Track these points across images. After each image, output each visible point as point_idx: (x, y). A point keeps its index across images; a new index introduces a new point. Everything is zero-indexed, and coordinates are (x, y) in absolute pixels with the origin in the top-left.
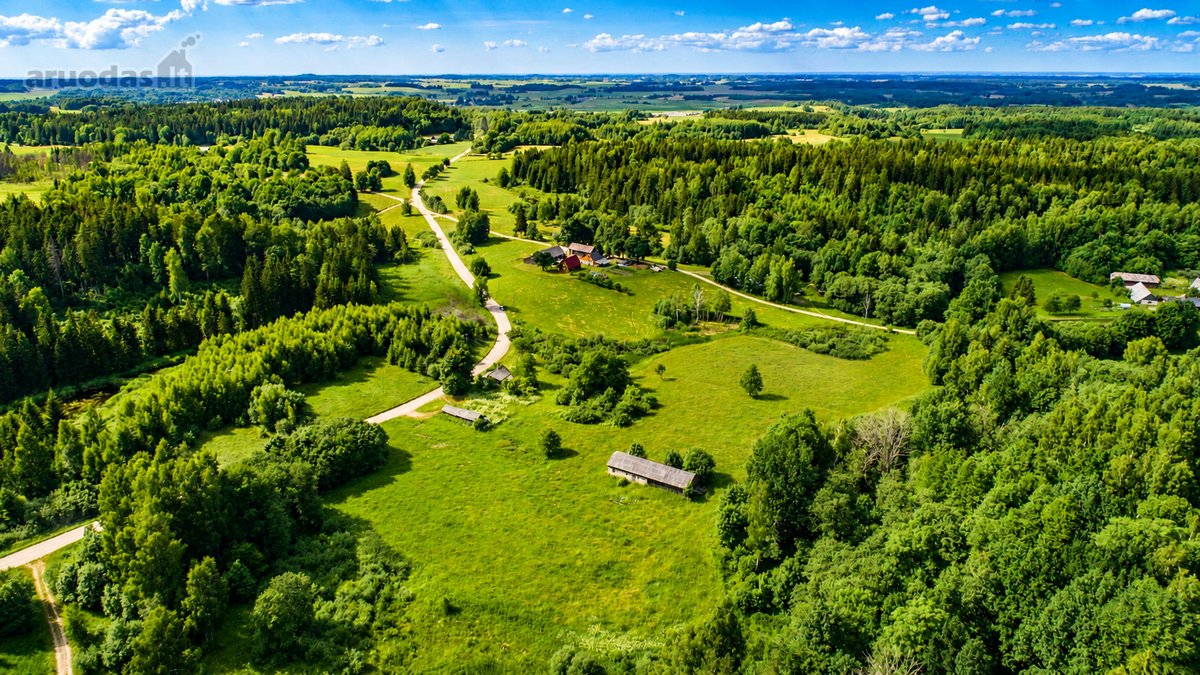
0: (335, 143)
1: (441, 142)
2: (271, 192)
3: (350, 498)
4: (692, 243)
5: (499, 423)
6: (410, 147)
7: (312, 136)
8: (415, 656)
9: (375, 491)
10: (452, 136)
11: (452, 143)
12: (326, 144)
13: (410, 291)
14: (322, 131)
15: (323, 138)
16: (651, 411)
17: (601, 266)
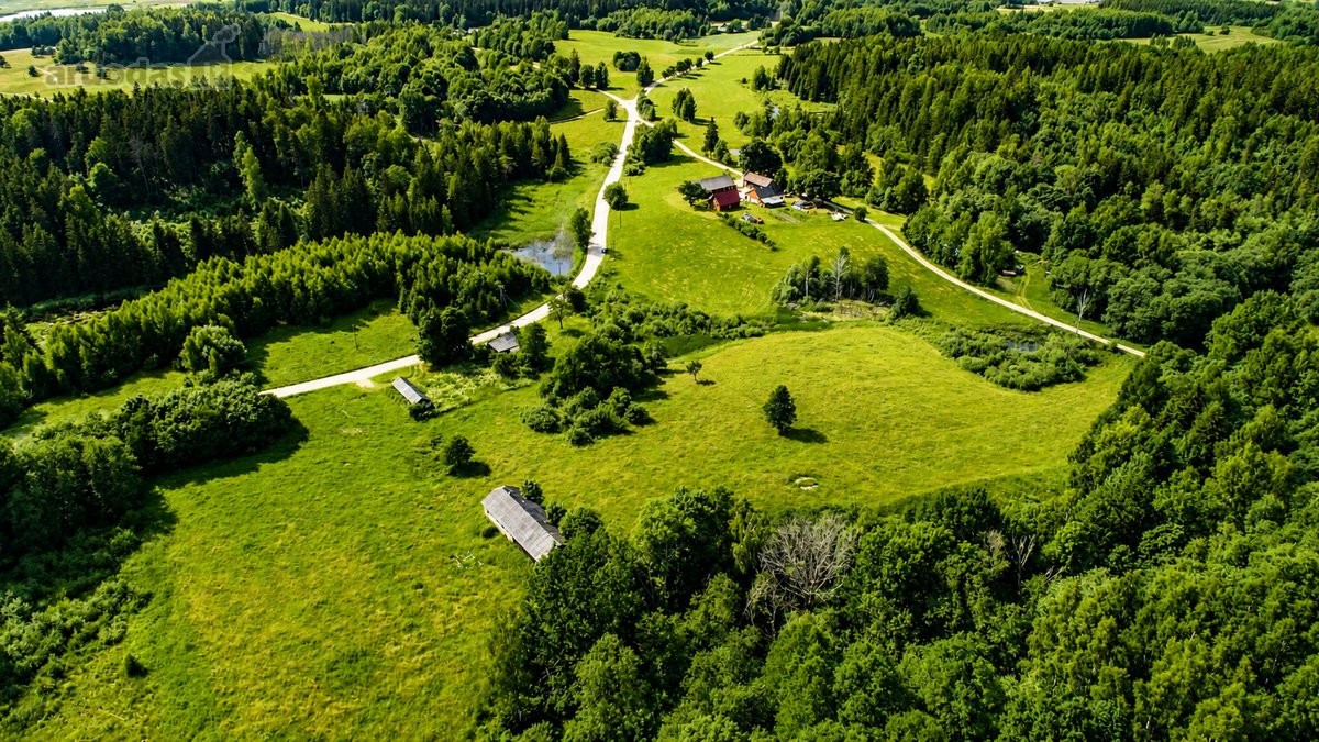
0: (612, 28)
1: (730, 31)
2: (462, 85)
3: (190, 485)
4: (901, 185)
5: (449, 411)
6: (691, 36)
7: (591, 19)
8: (43, 726)
9: (221, 481)
10: (745, 24)
11: (743, 31)
12: (604, 29)
13: (526, 217)
14: (602, 14)
15: (601, 22)
16: (632, 428)
17: (768, 205)
